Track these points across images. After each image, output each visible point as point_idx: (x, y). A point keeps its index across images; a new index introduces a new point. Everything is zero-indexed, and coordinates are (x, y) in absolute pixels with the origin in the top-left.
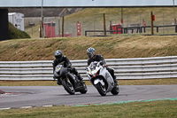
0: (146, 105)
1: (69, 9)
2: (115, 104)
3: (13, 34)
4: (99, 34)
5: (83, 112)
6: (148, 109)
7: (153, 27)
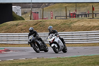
0: (89, 58)
1: (46, 4)
2: (72, 57)
3: (15, 18)
4: (63, 18)
5: (54, 61)
6: (90, 60)
7: (93, 14)
